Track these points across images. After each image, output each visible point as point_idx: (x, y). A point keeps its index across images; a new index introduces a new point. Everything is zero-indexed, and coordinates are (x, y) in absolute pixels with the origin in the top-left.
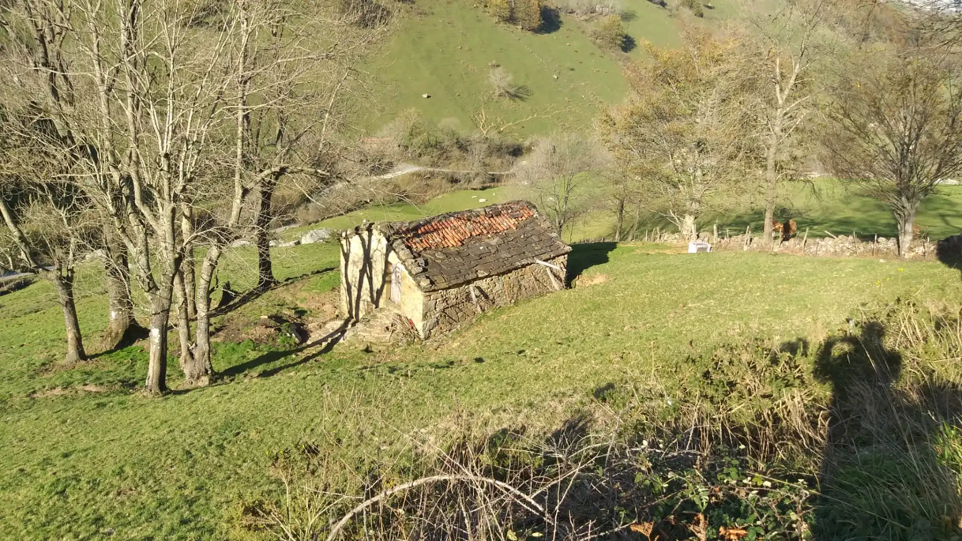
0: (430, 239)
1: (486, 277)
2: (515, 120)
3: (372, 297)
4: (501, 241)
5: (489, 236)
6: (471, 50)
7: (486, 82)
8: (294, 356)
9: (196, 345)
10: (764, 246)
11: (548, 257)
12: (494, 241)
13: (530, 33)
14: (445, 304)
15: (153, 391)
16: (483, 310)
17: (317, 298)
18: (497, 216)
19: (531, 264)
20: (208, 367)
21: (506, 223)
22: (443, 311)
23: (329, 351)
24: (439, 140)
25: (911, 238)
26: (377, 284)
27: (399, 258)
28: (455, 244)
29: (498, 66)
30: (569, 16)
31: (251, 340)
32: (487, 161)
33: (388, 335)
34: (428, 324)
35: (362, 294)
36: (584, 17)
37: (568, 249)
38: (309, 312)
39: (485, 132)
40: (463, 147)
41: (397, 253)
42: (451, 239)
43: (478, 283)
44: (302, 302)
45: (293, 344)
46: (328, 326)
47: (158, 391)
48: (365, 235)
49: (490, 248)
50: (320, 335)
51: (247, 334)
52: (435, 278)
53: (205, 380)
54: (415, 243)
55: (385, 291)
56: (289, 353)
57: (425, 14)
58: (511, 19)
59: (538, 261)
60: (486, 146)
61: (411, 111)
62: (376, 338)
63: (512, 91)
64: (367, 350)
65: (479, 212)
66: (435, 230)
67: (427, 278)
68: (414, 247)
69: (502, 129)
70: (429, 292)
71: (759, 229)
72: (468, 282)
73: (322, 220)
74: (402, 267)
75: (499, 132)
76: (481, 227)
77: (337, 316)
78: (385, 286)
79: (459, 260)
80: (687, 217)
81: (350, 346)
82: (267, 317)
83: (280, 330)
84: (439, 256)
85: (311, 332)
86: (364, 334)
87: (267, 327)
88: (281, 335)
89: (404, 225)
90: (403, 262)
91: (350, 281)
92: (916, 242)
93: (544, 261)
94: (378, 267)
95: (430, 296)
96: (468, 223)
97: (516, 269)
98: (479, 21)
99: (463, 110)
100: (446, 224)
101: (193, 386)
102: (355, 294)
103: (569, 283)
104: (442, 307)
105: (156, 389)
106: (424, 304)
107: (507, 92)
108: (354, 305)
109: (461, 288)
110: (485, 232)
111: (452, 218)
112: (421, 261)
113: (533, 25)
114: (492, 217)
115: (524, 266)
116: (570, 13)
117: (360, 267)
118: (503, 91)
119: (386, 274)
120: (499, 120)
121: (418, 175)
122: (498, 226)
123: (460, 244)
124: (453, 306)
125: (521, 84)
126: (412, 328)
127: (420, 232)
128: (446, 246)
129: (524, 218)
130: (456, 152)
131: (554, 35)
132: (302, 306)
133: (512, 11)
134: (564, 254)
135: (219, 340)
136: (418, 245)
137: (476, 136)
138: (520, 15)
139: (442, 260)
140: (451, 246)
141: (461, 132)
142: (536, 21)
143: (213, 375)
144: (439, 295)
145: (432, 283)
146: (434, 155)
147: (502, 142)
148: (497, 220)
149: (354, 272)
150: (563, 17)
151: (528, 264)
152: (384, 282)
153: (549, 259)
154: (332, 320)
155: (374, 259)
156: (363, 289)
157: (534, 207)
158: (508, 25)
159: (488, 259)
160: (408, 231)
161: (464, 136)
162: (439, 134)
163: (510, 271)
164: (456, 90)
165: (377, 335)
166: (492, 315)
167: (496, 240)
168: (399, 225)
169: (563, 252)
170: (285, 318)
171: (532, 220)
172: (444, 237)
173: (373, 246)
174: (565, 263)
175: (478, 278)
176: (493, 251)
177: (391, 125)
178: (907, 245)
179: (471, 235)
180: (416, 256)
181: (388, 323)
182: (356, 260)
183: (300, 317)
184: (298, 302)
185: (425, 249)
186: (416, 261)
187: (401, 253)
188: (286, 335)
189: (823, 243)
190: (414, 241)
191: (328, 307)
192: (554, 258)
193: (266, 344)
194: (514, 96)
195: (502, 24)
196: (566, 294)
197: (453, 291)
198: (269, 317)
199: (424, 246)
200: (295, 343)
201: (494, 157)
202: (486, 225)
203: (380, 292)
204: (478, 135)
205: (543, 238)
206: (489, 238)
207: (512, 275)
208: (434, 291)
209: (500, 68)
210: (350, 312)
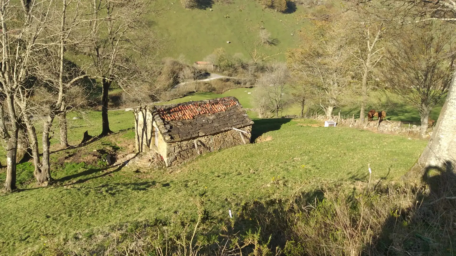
0: (176, 115)
1: (204, 136)
2: (271, 55)
3: (147, 143)
4: (215, 117)
5: (210, 114)
6: (251, 21)
7: (258, 36)
8: (101, 172)
9: (42, 165)
10: (359, 125)
11: (240, 126)
12: (211, 118)
13: (280, 13)
14: (180, 149)
15: (7, 190)
16: (201, 153)
17: (126, 142)
18: (216, 104)
19: (230, 130)
20: (48, 176)
21: (220, 108)
22: (179, 152)
23: (119, 170)
24: (233, 63)
25: (427, 126)
26: (149, 138)
27: (156, 124)
28: (189, 118)
29: (264, 29)
30: (300, 6)
31: (84, 162)
32: (256, 74)
33: (149, 164)
34: (170, 159)
35: (143, 141)
36: (308, 6)
37: (252, 122)
38: (121, 149)
39: (256, 60)
40: (244, 67)
41: (156, 122)
42: (188, 115)
43: (200, 139)
44: (119, 143)
45: (105, 165)
46: (127, 156)
47: (10, 189)
48: (144, 111)
49: (209, 121)
50: (122, 161)
51: (83, 159)
52: (174, 135)
53: (46, 183)
54: (167, 117)
55: (152, 141)
56: (99, 170)
57: (230, 3)
58: (272, 6)
59: (234, 129)
60: (255, 67)
61: (220, 49)
62: (144, 165)
63: (270, 41)
64: (137, 171)
65: (206, 102)
66: (180, 110)
67: (169, 135)
68: (166, 119)
69: (264, 59)
70: (169, 143)
71: (357, 116)
72: (194, 138)
73: (172, 100)
74: (158, 129)
75: (263, 61)
76: (206, 110)
77: (133, 151)
78: (152, 138)
79: (190, 126)
80: (329, 107)
81: (129, 169)
82: (96, 151)
83: (100, 158)
84: (179, 124)
85: (118, 159)
86: (138, 163)
87: (94, 156)
88: (100, 160)
89: (163, 107)
90: (158, 127)
91: (139, 134)
92: (429, 129)
93: (238, 128)
94: (149, 128)
95: (171, 145)
96: (199, 107)
97: (222, 132)
98: (256, 7)
99: (246, 49)
100: (187, 107)
101: (40, 186)
102: (141, 141)
103: (252, 140)
104: (178, 151)
105: (9, 189)
106: (167, 149)
107: (268, 41)
108: (140, 146)
109: (189, 141)
110: (208, 112)
111: (190, 105)
112: (168, 126)
113: (283, 9)
114: (213, 104)
115: (225, 131)
116: (301, 4)
117: (142, 127)
118: (266, 41)
119: (153, 132)
120: (263, 54)
121: (221, 80)
122: (216, 110)
123: (192, 118)
124: (185, 150)
125: (275, 38)
126: (162, 161)
127: (171, 111)
128: (184, 119)
129: (231, 106)
130: (241, 70)
131: (292, 14)
132: (118, 145)
133: (272, 2)
134: (249, 125)
135: (69, 161)
136: (168, 118)
137: (251, 62)
138: (276, 4)
139: (181, 126)
140: (187, 119)
141: (243, 60)
142: (284, 8)
143: (51, 181)
144: (176, 145)
145: (172, 138)
146: (230, 71)
147: (264, 65)
148: (216, 106)
149: (140, 129)
150: (298, 6)
151: (228, 130)
152: (152, 136)
153: (241, 128)
154: (130, 153)
155: (148, 124)
156: (144, 139)
157: (237, 100)
158: (270, 9)
159: (207, 126)
160: (165, 110)
161: (245, 62)
162: (233, 61)
163: (218, 133)
164: (243, 40)
165: (144, 164)
166: (205, 156)
167: (213, 117)
168: (160, 107)
169: (249, 124)
170: (106, 151)
171: (236, 107)
172: (184, 114)
173: (147, 117)
174: (251, 130)
175: (198, 136)
176: (210, 123)
177: (210, 55)
178: (425, 131)
179: (200, 113)
180: (165, 123)
181: (151, 157)
182: (141, 124)
183: (115, 151)
184: (117, 143)
185: (172, 120)
186: (165, 126)
187: (158, 122)
188: (103, 160)
189: (386, 126)
190: (167, 116)
191: (131, 147)
192: (244, 127)
193: (91, 164)
194: (271, 43)
195: (267, 9)
196: (252, 146)
197: (185, 143)
198: (97, 150)
199: (172, 119)
200: (107, 165)
201: (259, 72)
202: (209, 109)
203: (150, 141)
204: (252, 62)
205: (239, 116)
206: (209, 116)
207: (220, 135)
208: (173, 142)
209: (265, 30)
210: (139, 150)
